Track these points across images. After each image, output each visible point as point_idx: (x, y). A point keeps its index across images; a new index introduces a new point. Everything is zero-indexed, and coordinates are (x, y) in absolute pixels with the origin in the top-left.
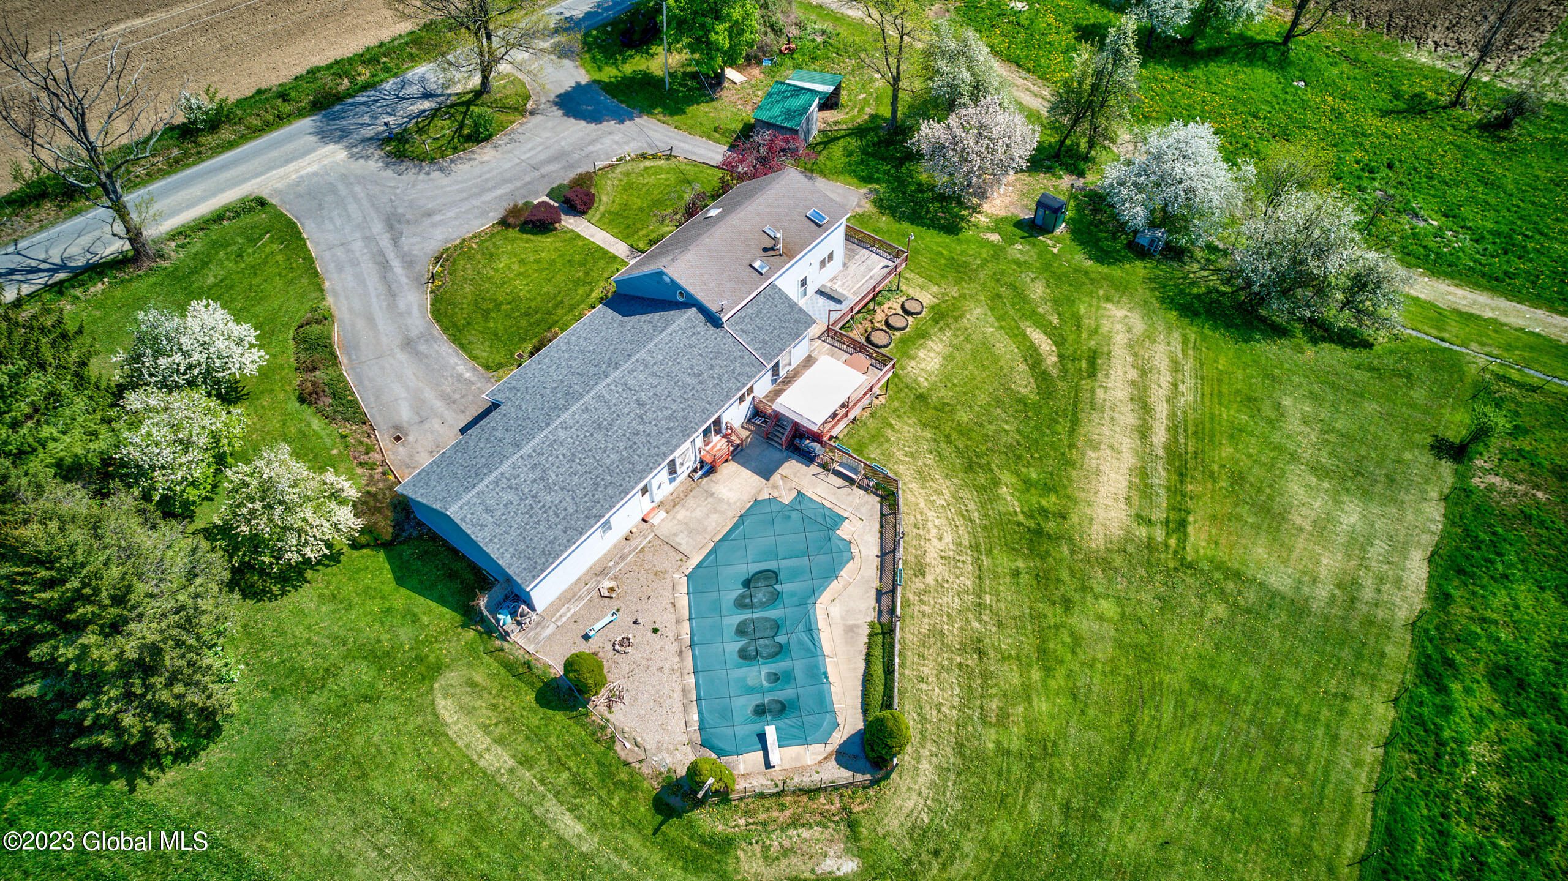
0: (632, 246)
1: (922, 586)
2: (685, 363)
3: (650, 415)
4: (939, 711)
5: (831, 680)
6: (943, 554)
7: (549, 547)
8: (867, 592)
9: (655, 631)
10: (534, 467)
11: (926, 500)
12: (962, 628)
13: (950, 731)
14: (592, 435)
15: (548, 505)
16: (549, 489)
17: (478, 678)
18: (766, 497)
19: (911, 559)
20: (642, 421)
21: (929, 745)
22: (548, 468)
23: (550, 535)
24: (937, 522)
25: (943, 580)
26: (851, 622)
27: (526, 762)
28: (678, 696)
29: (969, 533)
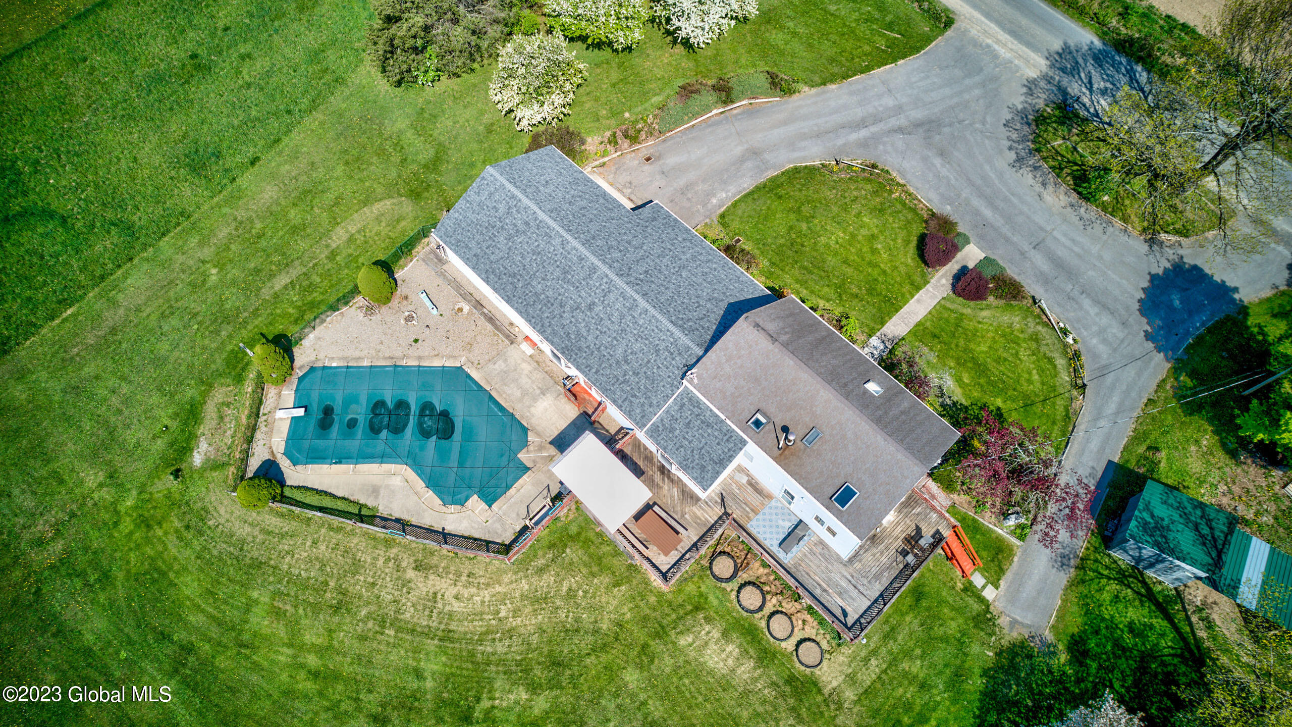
0: (903, 339)
1: (404, 564)
2: (637, 346)
3: (580, 316)
4: (288, 553)
5: (334, 466)
6: (439, 596)
7: (463, 245)
8: (408, 512)
9: (416, 341)
10: (527, 224)
11: (505, 594)
12: (360, 597)
13: (271, 559)
14: (558, 267)
15: (496, 239)
16: (510, 238)
17: (403, 224)
18: (529, 439)
19: (434, 560)
20: (573, 309)
21: (261, 537)
22: (526, 235)
23: (473, 244)
24: (477, 599)
25: (410, 589)
26: (382, 492)
27: (332, 256)
28: (357, 354)
29: (465, 633)
